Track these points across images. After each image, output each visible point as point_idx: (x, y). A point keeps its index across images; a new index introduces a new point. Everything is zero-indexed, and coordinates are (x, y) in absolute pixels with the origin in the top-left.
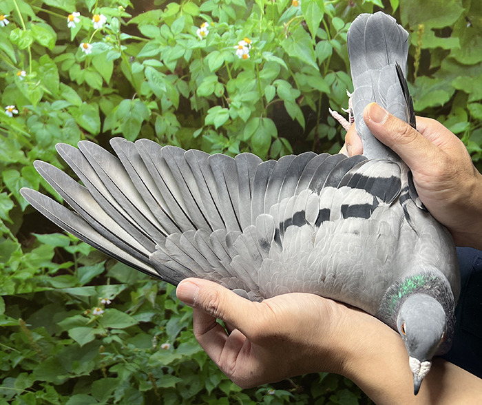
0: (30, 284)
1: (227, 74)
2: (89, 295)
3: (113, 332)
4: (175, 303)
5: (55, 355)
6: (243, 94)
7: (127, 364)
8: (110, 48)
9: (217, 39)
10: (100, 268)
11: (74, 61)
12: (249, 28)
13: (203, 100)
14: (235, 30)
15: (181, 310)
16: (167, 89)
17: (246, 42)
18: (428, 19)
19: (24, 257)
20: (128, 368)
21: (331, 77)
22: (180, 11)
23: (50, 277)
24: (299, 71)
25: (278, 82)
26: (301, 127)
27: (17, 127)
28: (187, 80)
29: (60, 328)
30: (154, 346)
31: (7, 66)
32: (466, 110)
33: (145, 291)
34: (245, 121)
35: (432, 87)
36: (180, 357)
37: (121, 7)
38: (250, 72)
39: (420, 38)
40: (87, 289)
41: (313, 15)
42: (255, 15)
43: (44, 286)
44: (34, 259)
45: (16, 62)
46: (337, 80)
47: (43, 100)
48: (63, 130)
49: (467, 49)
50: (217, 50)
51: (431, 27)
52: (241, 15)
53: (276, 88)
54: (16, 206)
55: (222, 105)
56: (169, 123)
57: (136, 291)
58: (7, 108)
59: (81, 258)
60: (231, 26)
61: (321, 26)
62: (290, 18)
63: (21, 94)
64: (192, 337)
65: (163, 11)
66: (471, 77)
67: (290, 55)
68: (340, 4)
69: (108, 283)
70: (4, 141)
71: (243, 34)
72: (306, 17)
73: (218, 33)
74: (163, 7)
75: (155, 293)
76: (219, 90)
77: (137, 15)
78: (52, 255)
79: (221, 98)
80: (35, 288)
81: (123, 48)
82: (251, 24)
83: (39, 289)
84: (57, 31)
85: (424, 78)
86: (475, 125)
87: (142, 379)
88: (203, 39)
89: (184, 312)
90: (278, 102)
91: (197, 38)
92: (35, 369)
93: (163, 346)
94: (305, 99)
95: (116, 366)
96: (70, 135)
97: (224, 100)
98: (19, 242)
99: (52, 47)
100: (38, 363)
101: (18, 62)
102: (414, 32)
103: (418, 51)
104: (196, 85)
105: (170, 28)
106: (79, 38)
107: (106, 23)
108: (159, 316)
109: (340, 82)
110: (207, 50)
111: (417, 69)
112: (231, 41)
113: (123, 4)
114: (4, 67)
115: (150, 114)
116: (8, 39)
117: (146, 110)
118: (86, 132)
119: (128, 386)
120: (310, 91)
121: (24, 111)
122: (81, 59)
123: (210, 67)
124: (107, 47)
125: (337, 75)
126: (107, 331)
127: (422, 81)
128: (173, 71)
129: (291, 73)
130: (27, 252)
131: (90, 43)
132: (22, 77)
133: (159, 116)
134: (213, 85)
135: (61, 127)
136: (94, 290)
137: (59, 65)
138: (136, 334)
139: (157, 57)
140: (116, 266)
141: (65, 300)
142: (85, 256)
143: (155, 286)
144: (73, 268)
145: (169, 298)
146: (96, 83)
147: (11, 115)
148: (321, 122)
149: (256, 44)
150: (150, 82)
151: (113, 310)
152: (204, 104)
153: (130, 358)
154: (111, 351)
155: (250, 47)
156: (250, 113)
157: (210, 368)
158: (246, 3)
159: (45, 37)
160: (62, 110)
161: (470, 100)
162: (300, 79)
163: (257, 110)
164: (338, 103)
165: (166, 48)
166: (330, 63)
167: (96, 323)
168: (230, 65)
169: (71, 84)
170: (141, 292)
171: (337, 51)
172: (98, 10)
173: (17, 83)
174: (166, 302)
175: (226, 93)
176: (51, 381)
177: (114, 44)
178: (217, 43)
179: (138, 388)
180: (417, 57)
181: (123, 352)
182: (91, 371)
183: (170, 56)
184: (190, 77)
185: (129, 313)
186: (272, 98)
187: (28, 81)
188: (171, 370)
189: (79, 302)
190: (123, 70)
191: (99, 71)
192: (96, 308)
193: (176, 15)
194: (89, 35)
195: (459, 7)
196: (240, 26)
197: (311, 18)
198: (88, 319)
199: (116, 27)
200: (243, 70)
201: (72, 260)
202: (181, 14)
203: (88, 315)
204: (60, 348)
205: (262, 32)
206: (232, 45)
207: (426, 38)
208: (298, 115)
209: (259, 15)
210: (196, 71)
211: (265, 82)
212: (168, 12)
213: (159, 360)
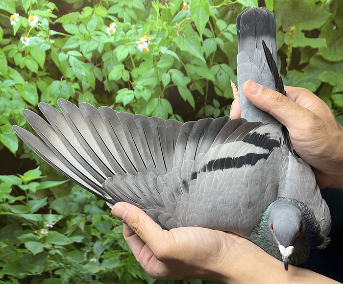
1: (132, 63)
2: (38, 220)
3: (55, 247)
4: (98, 231)
5: (17, 258)
6: (145, 79)
8: (43, 41)
9: (122, 36)
10: (44, 202)
11: (17, 51)
12: (148, 27)
13: (114, 83)
14: (137, 28)
15: (104, 237)
16: (86, 73)
17: (146, 38)
18: (299, 22)
20: (67, 273)
21: (216, 68)
22: (93, 13)
23: (10, 206)
24: (190, 63)
25: (172, 71)
26: (192, 107)
28: (101, 67)
29: (19, 241)
30: (85, 259)
32: (331, 99)
33: (76, 220)
34: (147, 100)
35: (302, 79)
36: (104, 269)
37: (49, 10)
38: (150, 62)
39: (291, 38)
40: (35, 216)
41: (200, 18)
42: (152, 17)
43: (6, 211)
46: (221, 70)
48: (12, 101)
50: (123, 44)
51: (302, 29)
52: (141, 17)
53: (171, 75)
55: (128, 88)
56: (88, 100)
57: (70, 220)
59: (30, 194)
60: (134, 26)
61: (207, 26)
62: (181, 20)
64: (112, 256)
65: (80, 13)
66: (336, 72)
67: (181, 49)
68: (223, 8)
69: (51, 213)
71: (144, 31)
72: (194, 19)
73: (123, 31)
74: (80, 10)
75: (84, 223)
76: (126, 76)
77: (61, 16)
78: (10, 190)
79: (127, 82)
81: (52, 41)
82: (149, 24)
83: (3, 213)
84: (3, 27)
85: (294, 72)
86: (339, 112)
87: (78, 281)
88: (112, 35)
89: (106, 239)
90: (173, 86)
91: (107, 35)
92: (4, 266)
93: (92, 260)
94: (194, 85)
95: (59, 270)
96: (17, 105)
97: (130, 84)
99: (1, 40)
100: (5, 263)
102: (287, 33)
103: (290, 49)
104: (108, 71)
105: (86, 27)
106: (19, 33)
107: (39, 22)
108: (87, 239)
109: (223, 72)
110: (115, 45)
111: (288, 64)
112: (134, 37)
113: (50, 7)
115: (74, 92)
117: (71, 90)
118: (28, 104)
120: (199, 78)
122: (22, 49)
123: (118, 58)
124: (40, 40)
125: (221, 67)
126: (51, 246)
127: (293, 74)
128: (90, 60)
129: (183, 63)
131: (28, 37)
133: (81, 94)
134: (121, 72)
135: (11, 99)
136: (41, 217)
137: (6, 53)
138: (72, 250)
139: (78, 49)
140: (55, 202)
141: (21, 222)
142: (33, 193)
143: (84, 218)
144: (25, 200)
145: (94, 227)
146: (34, 68)
148: (207, 104)
149: (154, 40)
150: (73, 68)
151: (55, 232)
152: (114, 86)
153: (69, 266)
154: (56, 260)
155: (149, 42)
156: (150, 95)
157: (126, 279)
158: (145, 7)
160: (11, 87)
161: (334, 91)
162: (190, 69)
163: (156, 93)
164: (222, 89)
165: (84, 42)
166: (215, 57)
167: (44, 240)
168: (134, 56)
169: (16, 68)
170: (74, 221)
171: (220, 47)
172: (32, 12)
174: (92, 230)
175: (131, 78)
176: (15, 276)
177: (45, 38)
178: (123, 39)
180: (289, 54)
181: (64, 261)
182: (42, 272)
183: (87, 49)
184: (103, 65)
185: (66, 235)
186: (168, 84)
188: (97, 277)
189: (31, 224)
190: (53, 58)
191: (35, 58)
192: (43, 230)
193: (91, 16)
194: (26, 31)
195: (327, 12)
196: (140, 26)
197: (198, 20)
198: (38, 236)
199: (46, 26)
200: (144, 61)
201: (25, 195)
202: (94, 16)
203: (38, 234)
204: (20, 255)
205: (158, 31)
206: (134, 40)
207: (297, 38)
208: (188, 97)
209: (156, 17)
210: (107, 61)
211: (162, 71)
212: (84, 14)
213: (90, 270)
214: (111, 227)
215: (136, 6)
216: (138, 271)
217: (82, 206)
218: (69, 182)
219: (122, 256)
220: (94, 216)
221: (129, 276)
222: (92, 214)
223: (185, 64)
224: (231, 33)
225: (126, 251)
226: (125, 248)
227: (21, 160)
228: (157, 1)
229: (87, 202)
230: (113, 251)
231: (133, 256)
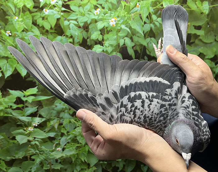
0: (2, 112)
1: (105, 31)
2: (28, 121)
3: (36, 139)
4: (66, 130)
5: (8, 147)
6: (110, 41)
7: (40, 155)
8: (56, 13)
9: (103, 16)
10: (35, 109)
11: (40, 16)
12: (117, 14)
14: (111, 13)
15: (68, 134)
16: (78, 34)
17: (115, 19)
18: (192, 21)
19: (2, 99)
20: (40, 157)
21: (148, 39)
22: (89, 2)
23: (12, 110)
24: (135, 35)
25: (125, 38)
27: (10, 41)
28: (87, 31)
29: (12, 134)
30: (54, 148)
31: (10, 14)
34: (109, 53)
36: (64, 155)
38: (115, 32)
40: (28, 118)
41: (144, 12)
42: (120, 9)
43: (8, 114)
44: (6, 101)
45: (14, 13)
46: (151, 41)
47: (23, 31)
48: (30, 45)
49: (207, 36)
50: (102, 21)
51: (193, 25)
52: (114, 8)
53: (125, 41)
54: (3, 76)
55: (100, 45)
57: (49, 122)
58: (7, 32)
59: (27, 103)
60: (109, 12)
61: (147, 17)
62: (135, 12)
63: (14, 27)
64: (71, 147)
66: (207, 48)
67: (132, 27)
68: (156, 9)
69: (38, 116)
70: (3, 46)
71: (114, 15)
72: (141, 12)
73: (103, 14)
75: (58, 124)
76: (100, 38)
78: (15, 100)
79: (100, 41)
80: (4, 114)
81: (62, 14)
82: (118, 12)
83: (6, 115)
84: (34, 2)
87: (46, 163)
88: (97, 15)
89: (70, 135)
90: (125, 47)
91: (94, 14)
93: (58, 149)
94: (136, 47)
95: (35, 156)
97: (102, 42)
98: (1, 92)
99: (31, 9)
101: (16, 13)
104: (91, 34)
105: (83, 8)
106: (44, 7)
107: (56, 2)
108: (58, 135)
110: (98, 20)
112: (109, 18)
114: (9, 14)
116: (13, 2)
119: (38, 166)
120: (139, 44)
121: (14, 34)
122: (43, 16)
123: (98, 27)
124: (55, 12)
125: (151, 39)
126: (33, 139)
128: (82, 27)
129: (132, 35)
130: (4, 97)
131: (48, 10)
132: (16, 19)
134: (98, 35)
136: (31, 119)
137: (33, 17)
138: (47, 142)
139: (76, 20)
140: (42, 109)
141: (17, 121)
142: (29, 103)
143: (59, 121)
144: (23, 107)
146: (47, 27)
147: (8, 35)
148: (142, 58)
149: (119, 21)
150: (71, 30)
151: (38, 129)
152: (93, 43)
153: (42, 153)
154: (34, 148)
155: (116, 21)
156: (112, 50)
157: (77, 162)
158: (117, 3)
159: (29, 4)
161: (205, 58)
162: (135, 38)
163: (115, 49)
164: (150, 51)
165: (81, 16)
166: (149, 34)
167: (29, 135)
168: (107, 28)
169: (37, 26)
170: (52, 123)
171: (152, 29)
173: (13, 22)
174: (62, 129)
175: (103, 40)
176: (4, 159)
177: (58, 11)
178: (103, 18)
179: (43, 168)
181: (39, 149)
182: (23, 156)
183: (82, 20)
184: (89, 31)
185: (45, 131)
186: (122, 45)
187: (18, 22)
188: (59, 161)
189: (23, 124)
190: (60, 23)
191: (50, 22)
192: (30, 127)
193: (87, 3)
194: (48, 6)
195: (205, 18)
196: (113, 12)
197: (143, 14)
198: (26, 132)
199: (60, 5)
200: (112, 31)
201: (24, 104)
202: (89, 3)
203: (26, 130)
204: (11, 144)
205: (122, 16)
206: (108, 20)
207: (190, 29)
208: (132, 53)
209: (122, 9)
210: (92, 28)
211: (120, 37)
212: (84, 1)
213: (55, 156)
214: (75, 127)
215: (113, 2)
216: (86, 157)
217: (59, 113)
218: (54, 97)
219: (77, 147)
220: (65, 120)
221: (80, 161)
222: (64, 119)
223: (133, 35)
224: (158, 22)
225: (81, 144)
226: (80, 141)
227: (27, 81)
228: (124, 1)
229: (63, 111)
230: (73, 144)
231: (84, 147)
